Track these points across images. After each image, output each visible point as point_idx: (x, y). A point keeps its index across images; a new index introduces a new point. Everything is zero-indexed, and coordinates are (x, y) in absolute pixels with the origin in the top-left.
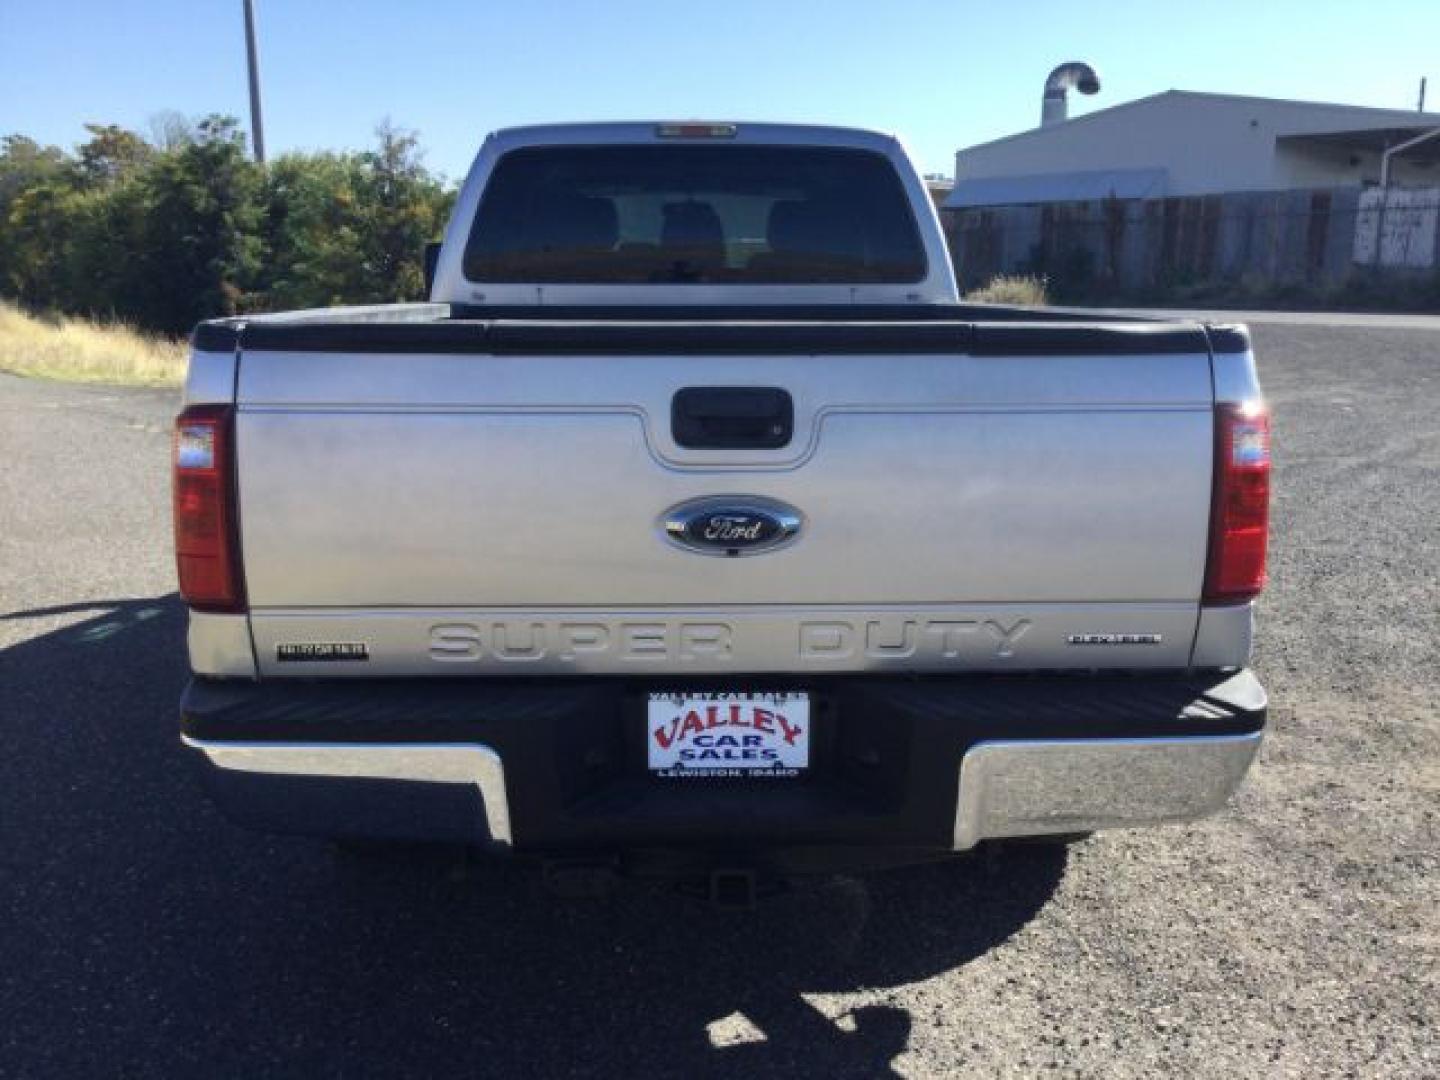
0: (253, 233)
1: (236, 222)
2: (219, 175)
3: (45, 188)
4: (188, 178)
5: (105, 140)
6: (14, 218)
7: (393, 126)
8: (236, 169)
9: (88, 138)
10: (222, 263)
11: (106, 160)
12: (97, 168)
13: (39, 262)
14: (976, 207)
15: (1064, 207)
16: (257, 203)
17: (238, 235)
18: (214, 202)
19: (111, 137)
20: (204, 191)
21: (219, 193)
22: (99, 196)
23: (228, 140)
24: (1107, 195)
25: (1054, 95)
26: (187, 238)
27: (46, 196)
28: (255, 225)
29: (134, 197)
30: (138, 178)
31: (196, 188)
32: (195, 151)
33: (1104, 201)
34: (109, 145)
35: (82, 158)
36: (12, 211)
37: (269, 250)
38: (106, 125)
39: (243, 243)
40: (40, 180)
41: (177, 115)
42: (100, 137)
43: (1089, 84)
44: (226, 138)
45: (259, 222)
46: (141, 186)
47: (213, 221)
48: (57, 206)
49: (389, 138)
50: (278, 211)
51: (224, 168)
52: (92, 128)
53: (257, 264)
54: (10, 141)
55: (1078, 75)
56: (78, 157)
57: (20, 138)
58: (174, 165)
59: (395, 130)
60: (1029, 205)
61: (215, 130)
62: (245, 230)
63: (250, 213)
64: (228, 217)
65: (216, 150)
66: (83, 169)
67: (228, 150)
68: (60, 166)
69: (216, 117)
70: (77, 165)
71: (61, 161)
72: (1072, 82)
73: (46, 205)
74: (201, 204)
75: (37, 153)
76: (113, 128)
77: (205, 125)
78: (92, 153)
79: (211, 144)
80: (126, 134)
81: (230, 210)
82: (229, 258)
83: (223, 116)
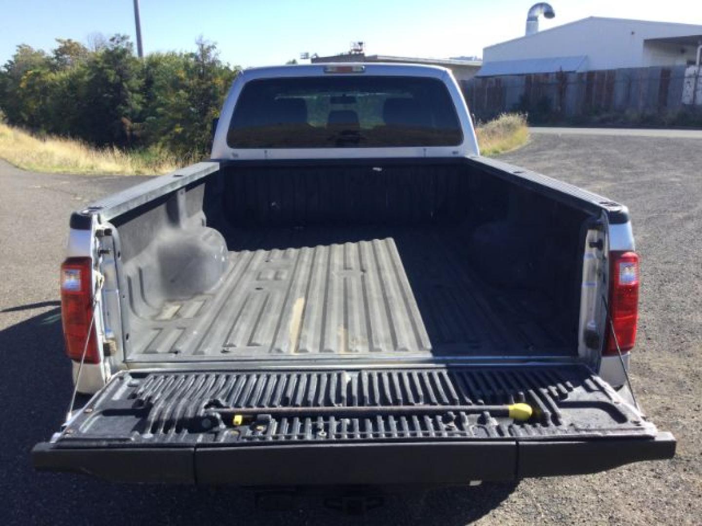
0: (137, 92)
1: (129, 86)
2: (121, 64)
3: (37, 71)
4: (106, 65)
5: (65, 47)
6: (23, 85)
7: (204, 39)
8: (128, 61)
9: (57, 46)
10: (122, 107)
11: (66, 56)
12: (61, 60)
13: (35, 107)
14: (492, 77)
15: (536, 75)
16: (139, 78)
17: (130, 93)
18: (118, 77)
19: (68, 45)
20: (113, 72)
21: (119, 73)
22: (62, 75)
23: (124, 47)
24: (558, 70)
25: (532, 19)
26: (106, 95)
27: (38, 74)
28: (137, 88)
29: (80, 75)
30: (81, 66)
31: (110, 71)
32: (109, 53)
33: (557, 73)
34: (67, 49)
35: (55, 56)
36: (21, 82)
37: (145, 101)
38: (65, 39)
39: (132, 97)
40: (34, 67)
41: (100, 34)
42: (63, 45)
43: (549, 14)
44: (123, 45)
45: (139, 86)
46: (83, 70)
47: (118, 87)
48: (43, 79)
49: (202, 45)
50: (149, 82)
51: (123, 60)
52: (59, 41)
53: (140, 108)
54: (20, 47)
55: (544, 9)
56: (53, 55)
57: (24, 45)
58: (98, 59)
59: (205, 42)
60: (519, 75)
61: (118, 42)
62: (133, 91)
63: (136, 82)
64: (125, 85)
65: (119, 51)
66: (55, 61)
67: (124, 52)
68: (43, 59)
69: (119, 35)
70: (52, 59)
71: (44, 57)
72: (541, 13)
73: (38, 79)
74: (112, 79)
75: (32, 53)
76: (69, 41)
77: (113, 40)
78: (60, 53)
79: (116, 49)
80: (75, 43)
81: (126, 81)
82: (126, 105)
83: (122, 35)
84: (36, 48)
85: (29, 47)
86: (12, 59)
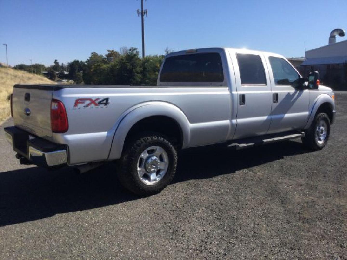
0: (139, 73)
1: (136, 71)
2: (133, 61)
3: (99, 64)
4: (126, 61)
5: (111, 53)
6: (92, 70)
7: (169, 49)
8: (136, 60)
9: (107, 53)
10: (132, 80)
11: (111, 58)
13: (96, 80)
14: (309, 65)
15: (333, 65)
16: (140, 67)
17: (136, 74)
18: (131, 67)
19: (112, 52)
20: (129, 64)
21: (132, 65)
22: (108, 65)
23: (135, 53)
24: (345, 62)
25: (332, 37)
26: (125, 75)
27: (98, 65)
28: (139, 72)
29: (115, 66)
30: (117, 62)
31: (127, 64)
32: (128, 56)
33: (343, 64)
34: (112, 54)
35: (106, 57)
36: (91, 68)
37: (142, 77)
38: (111, 50)
39: (137, 76)
40: (98, 62)
41: (126, 48)
42: (110, 53)
43: (342, 34)
44: (135, 52)
45: (141, 71)
46: (117, 63)
47: (131, 71)
48: (101, 68)
49: (168, 52)
50: (144, 69)
51: (133, 59)
52: (108, 51)
53: (140, 80)
54: (92, 53)
55: (339, 32)
56: (105, 57)
57: (94, 53)
58: (123, 58)
59: (169, 50)
60: (325, 65)
61: (132, 51)
62: (137, 73)
63: (139, 69)
64: (134, 70)
65: (132, 55)
66: (107, 60)
67: (135, 55)
68: (102, 59)
69: (133, 48)
70: (105, 59)
71: (102, 58)
72: (337, 34)
73: (98, 67)
74: (129, 67)
75: (98, 56)
76: (113, 51)
77: (130, 50)
78: (108, 56)
79: (132, 54)
80: (116, 52)
81: (135, 68)
82: (134, 79)
83: (134, 48)
84: (99, 54)
85: (96, 53)
86: (89, 59)
